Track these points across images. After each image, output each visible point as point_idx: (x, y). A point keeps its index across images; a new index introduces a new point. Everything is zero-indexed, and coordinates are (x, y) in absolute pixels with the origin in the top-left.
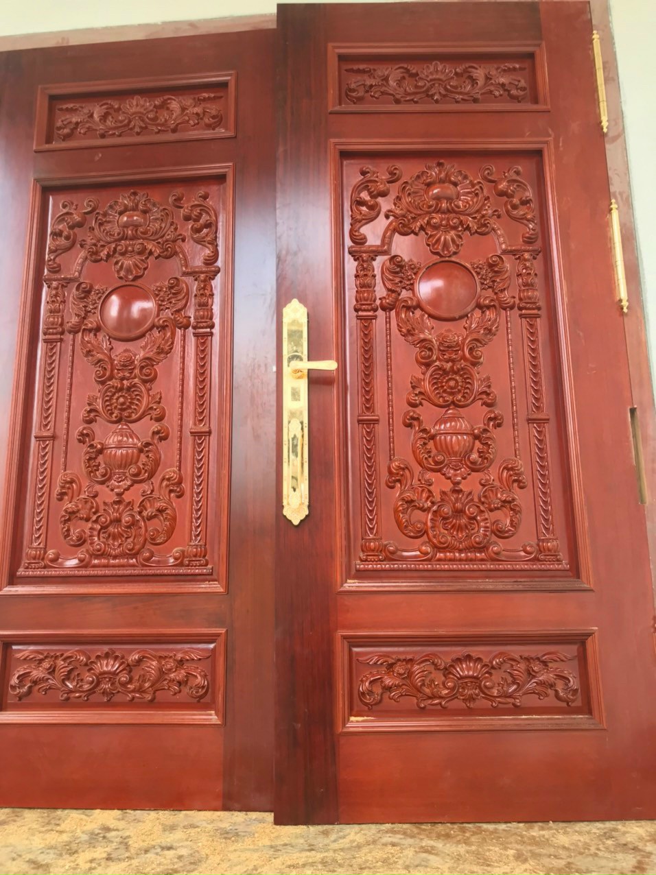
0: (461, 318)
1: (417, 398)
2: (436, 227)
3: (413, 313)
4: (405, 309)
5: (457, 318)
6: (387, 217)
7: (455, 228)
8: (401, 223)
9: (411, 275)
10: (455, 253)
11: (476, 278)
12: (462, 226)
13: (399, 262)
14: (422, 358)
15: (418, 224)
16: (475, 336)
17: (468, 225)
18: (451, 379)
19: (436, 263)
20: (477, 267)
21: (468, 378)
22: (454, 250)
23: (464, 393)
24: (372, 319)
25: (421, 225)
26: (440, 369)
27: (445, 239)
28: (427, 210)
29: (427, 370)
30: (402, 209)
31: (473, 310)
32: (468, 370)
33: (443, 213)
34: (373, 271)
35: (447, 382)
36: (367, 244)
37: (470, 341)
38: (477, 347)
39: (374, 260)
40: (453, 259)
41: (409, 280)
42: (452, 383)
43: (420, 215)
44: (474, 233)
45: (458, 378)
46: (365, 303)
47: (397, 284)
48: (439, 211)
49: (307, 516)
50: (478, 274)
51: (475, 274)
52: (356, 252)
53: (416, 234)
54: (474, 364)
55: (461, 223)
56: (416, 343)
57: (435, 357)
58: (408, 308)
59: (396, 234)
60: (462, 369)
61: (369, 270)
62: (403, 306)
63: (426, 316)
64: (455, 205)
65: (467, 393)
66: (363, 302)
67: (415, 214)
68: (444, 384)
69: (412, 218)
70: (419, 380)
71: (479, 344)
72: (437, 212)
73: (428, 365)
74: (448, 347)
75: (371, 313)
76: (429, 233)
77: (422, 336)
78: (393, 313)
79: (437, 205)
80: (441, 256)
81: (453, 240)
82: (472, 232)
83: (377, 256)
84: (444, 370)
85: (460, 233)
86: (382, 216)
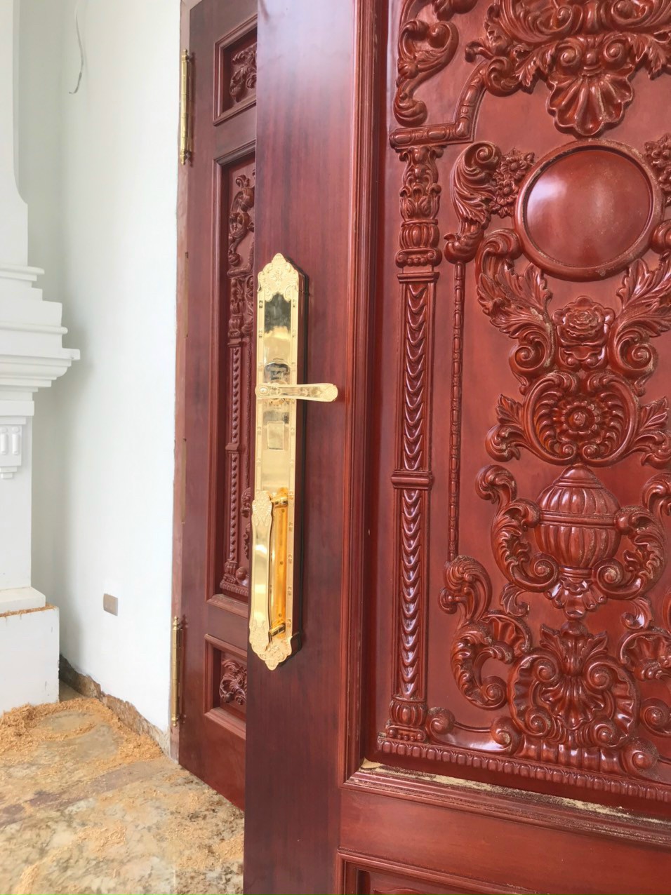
0: (611, 273)
2: (573, 70)
3: (510, 266)
4: (494, 259)
5: (603, 273)
6: (470, 58)
7: (614, 66)
8: (494, 70)
9: (509, 185)
10: (610, 126)
11: (654, 182)
12: (633, 61)
13: (485, 158)
14: (521, 364)
15: (531, 67)
16: (638, 315)
17: (646, 55)
18: (578, 409)
19: (565, 154)
20: (659, 155)
21: (615, 407)
22: (608, 120)
23: (605, 438)
24: (427, 282)
25: (538, 69)
26: (559, 385)
27: (589, 96)
28: (556, 29)
29: (531, 384)
30: (498, 38)
31: (641, 255)
32: (618, 389)
33: (591, 32)
34: (436, 181)
35: (569, 414)
36: (427, 122)
37: (625, 328)
38: (642, 340)
39: (439, 156)
40: (603, 141)
41: (506, 195)
42: (579, 418)
43: (538, 45)
44: (659, 74)
45: (592, 407)
46: (416, 249)
47: (480, 206)
48: (579, 28)
50: (658, 170)
51: (650, 174)
52: (403, 142)
53: (529, 91)
54: (631, 376)
55: (629, 52)
56: (512, 329)
57: (547, 362)
58: (500, 257)
59: (487, 92)
60: (605, 387)
61: (427, 180)
62: (489, 254)
63: (538, 272)
64: (617, 10)
65: (610, 438)
66: (410, 249)
67: (529, 44)
68: (563, 419)
69: (520, 54)
70: (516, 406)
71: (644, 332)
72: (579, 33)
73: (533, 377)
74: (578, 338)
75: (427, 270)
76: (555, 84)
77: (524, 317)
78: (472, 266)
79: (576, 15)
80: (579, 137)
81: (607, 97)
82: (655, 71)
83: (443, 147)
84: (566, 390)
85: (626, 78)
86: (460, 56)
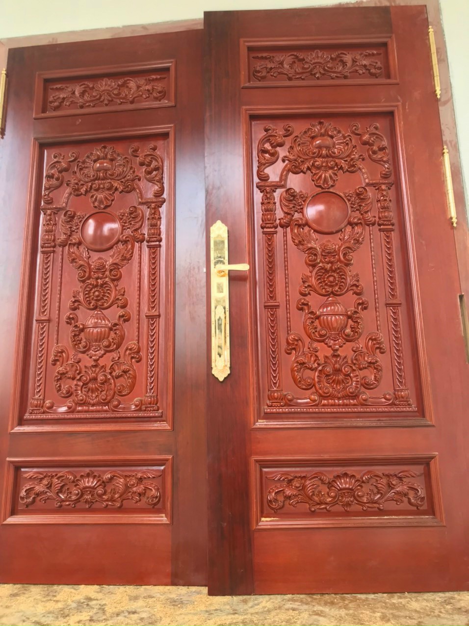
0: (337, 232)
1: (306, 290)
2: (318, 168)
3: (303, 229)
4: (297, 226)
5: (334, 232)
6: (284, 161)
7: (332, 168)
8: (294, 165)
9: (301, 202)
10: (332, 186)
11: (348, 203)
12: (337, 167)
13: (292, 193)
14: (310, 261)
15: (306, 166)
16: (347, 245)
17: (342, 166)
18: (330, 276)
19: (319, 194)
20: (348, 195)
21: (343, 275)
22: (332, 184)
23: (340, 286)
24: (273, 234)
25: (308, 167)
26: (322, 268)
27: (325, 176)
28: (312, 155)
29: (314, 269)
30: (294, 156)
31: (346, 226)
32: (343, 270)
33: (323, 157)
34: (274, 200)
35: (327, 278)
36: (269, 181)
37: (343, 249)
38: (349, 253)
39: (275, 192)
40: (331, 190)
41: (300, 205)
42: (331, 279)
43: (306, 159)
44: (346, 172)
45: (335, 275)
46: (269, 222)
47: (291, 208)
48: (320, 156)
49: (229, 375)
50: (349, 200)
51: (347, 201)
52: (261, 186)
53: (304, 173)
54: (347, 265)
55: (336, 164)
56: (305, 250)
57: (319, 261)
58: (299, 226)
59: (290, 173)
60: (339, 268)
61: (271, 199)
62: (296, 224)
63: (312, 231)
64: (332, 152)
65: (342, 285)
66: (267, 222)
67: (304, 159)
68: (326, 279)
69: (301, 161)
70: (308, 277)
71: (350, 251)
72: (319, 157)
73: (314, 266)
74: (328, 253)
75: (272, 230)
76: (314, 172)
77: (309, 245)
78: (289, 229)
79: (319, 152)
80: (323, 188)
81: (331, 177)
82: (344, 171)
83: (276, 189)
84: (326, 270)
85: (336, 172)
86: (280, 160)
